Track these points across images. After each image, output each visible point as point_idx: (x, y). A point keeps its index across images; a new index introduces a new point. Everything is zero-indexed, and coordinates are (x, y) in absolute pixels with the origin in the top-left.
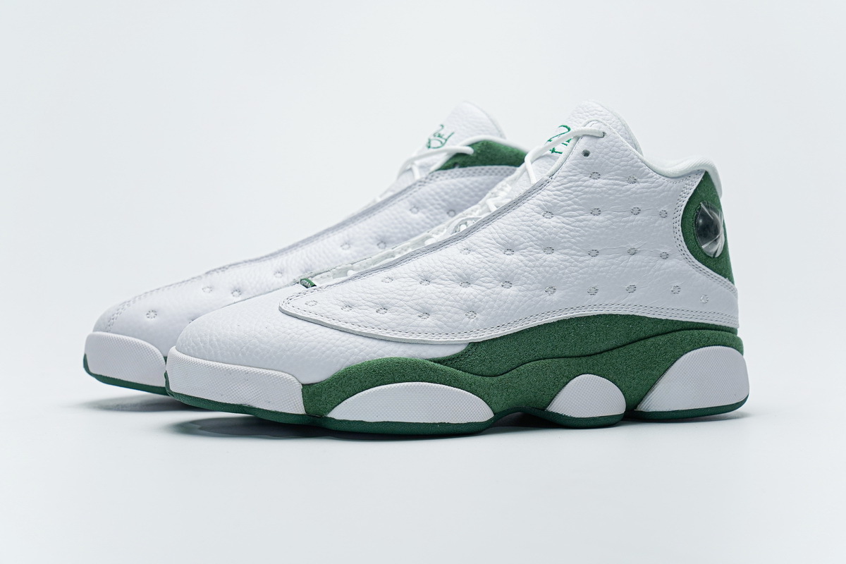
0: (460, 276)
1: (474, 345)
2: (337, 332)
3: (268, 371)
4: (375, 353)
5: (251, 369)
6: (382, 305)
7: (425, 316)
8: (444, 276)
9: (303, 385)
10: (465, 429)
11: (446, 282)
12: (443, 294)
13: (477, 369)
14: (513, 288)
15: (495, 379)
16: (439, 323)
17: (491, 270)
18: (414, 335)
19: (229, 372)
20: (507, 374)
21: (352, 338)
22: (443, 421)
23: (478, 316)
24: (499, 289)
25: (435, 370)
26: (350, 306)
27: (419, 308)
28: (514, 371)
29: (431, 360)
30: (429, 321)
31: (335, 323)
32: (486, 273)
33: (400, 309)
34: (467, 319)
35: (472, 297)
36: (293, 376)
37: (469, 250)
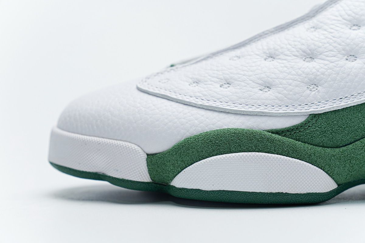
0: (304, 52)
1: (314, 117)
2: (181, 106)
3: (116, 142)
4: (213, 124)
5: (103, 140)
6: (226, 80)
7: (267, 90)
8: (288, 53)
9: (148, 155)
10: (304, 200)
11: (289, 58)
12: (285, 69)
13: (317, 140)
14: (358, 61)
15: (337, 150)
16: (280, 95)
17: (335, 45)
18: (254, 108)
19: (85, 143)
20: (350, 146)
21: (195, 111)
22: (280, 191)
23: (320, 88)
24: (343, 62)
25: (272, 141)
26: (197, 82)
27: (260, 82)
28: (358, 143)
30: (270, 94)
31: (180, 97)
32: (331, 48)
33: (243, 84)
34: (308, 92)
35: (314, 70)
36: (139, 146)
37: (315, 28)
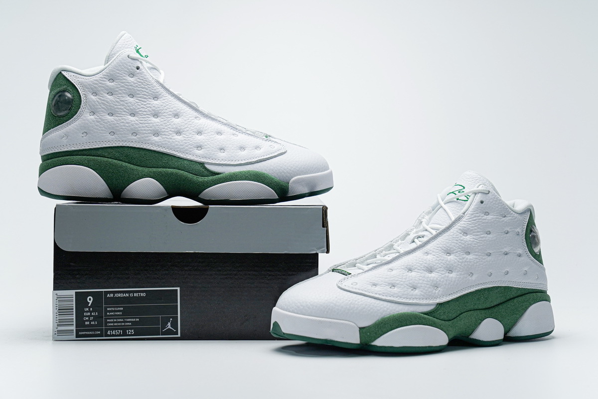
0: (427, 268)
1: (440, 304)
2: (373, 300)
3: (341, 321)
4: (394, 310)
5: (332, 320)
6: (392, 284)
7: (414, 290)
8: (419, 268)
9: (360, 328)
10: (438, 349)
11: (421, 271)
12: (421, 278)
13: (442, 317)
14: (454, 274)
15: (450, 322)
16: (422, 293)
17: (442, 264)
18: (408, 300)
19: (321, 322)
20: (455, 319)
21: (382, 303)
22: (431, 345)
23: (439, 289)
24: (447, 274)
25: (425, 318)
26: (375, 285)
27: (411, 285)
28: (458, 318)
29: (422, 313)
30: (417, 292)
31: (370, 294)
32: (440, 266)
33: (402, 286)
34: (435, 291)
35: (435, 279)
36: (354, 323)
37: (427, 253)
